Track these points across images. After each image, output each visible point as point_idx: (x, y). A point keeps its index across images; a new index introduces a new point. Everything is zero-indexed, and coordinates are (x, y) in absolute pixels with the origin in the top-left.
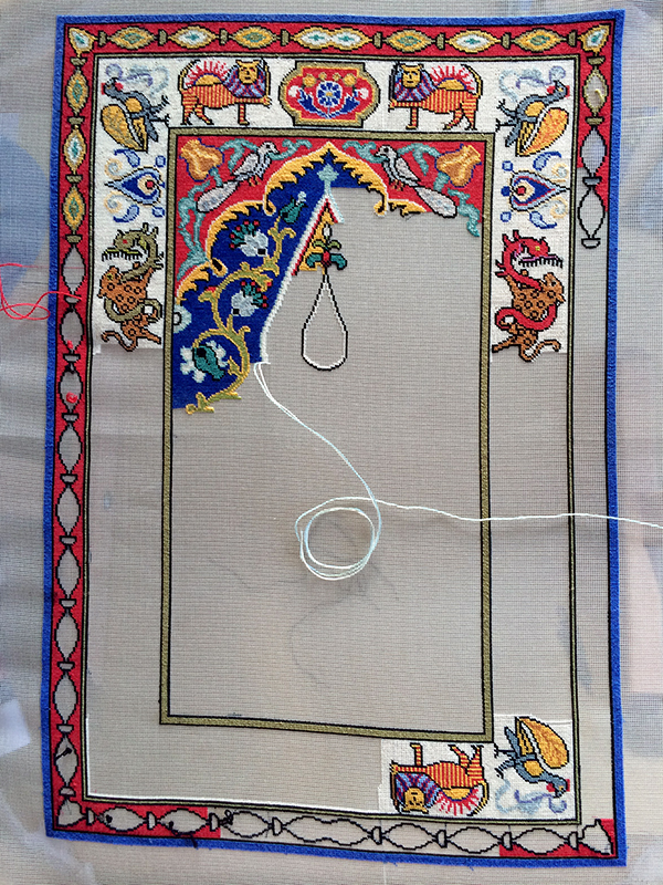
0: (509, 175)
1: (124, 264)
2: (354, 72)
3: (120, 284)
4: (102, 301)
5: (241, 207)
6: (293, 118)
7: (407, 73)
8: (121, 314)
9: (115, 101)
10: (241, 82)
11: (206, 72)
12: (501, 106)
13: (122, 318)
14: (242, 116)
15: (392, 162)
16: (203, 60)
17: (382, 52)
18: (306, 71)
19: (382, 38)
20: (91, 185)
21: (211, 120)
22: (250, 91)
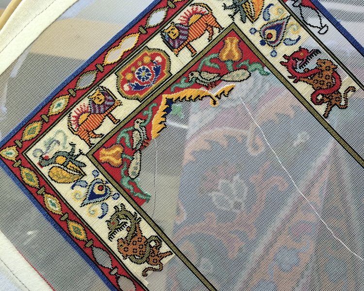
0: (257, 34)
1: (122, 234)
2: (146, 54)
3: (129, 244)
4: (128, 259)
6: (137, 99)
7: (169, 32)
8: (142, 258)
9: (51, 166)
10: (99, 105)
11: (79, 115)
12: (225, 7)
13: (144, 259)
14: (113, 120)
15: (199, 77)
16: (72, 111)
17: (150, 33)
18: (124, 74)
19: (144, 28)
20: (75, 213)
21: (101, 134)
22: (106, 105)
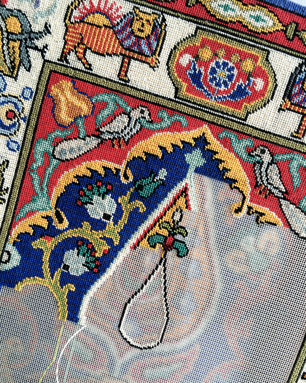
2: (255, 59)
5: (98, 165)
6: (177, 90)
10: (132, 32)
11: (98, 11)
14: (123, 70)
15: (265, 165)
18: (204, 43)
19: (296, 30)
21: (90, 65)
22: (140, 46)
